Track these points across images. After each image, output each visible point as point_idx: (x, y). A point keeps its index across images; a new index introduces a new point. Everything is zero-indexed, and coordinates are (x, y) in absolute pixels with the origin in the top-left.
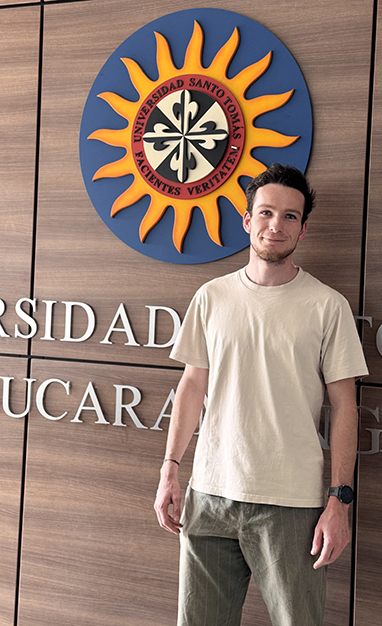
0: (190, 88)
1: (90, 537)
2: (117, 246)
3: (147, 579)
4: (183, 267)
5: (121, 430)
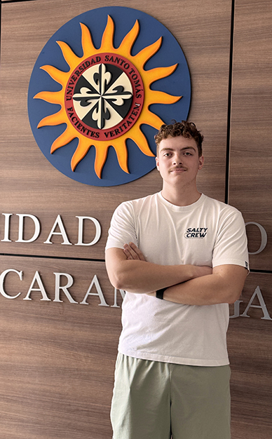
0: (106, 63)
1: (37, 381)
2: (54, 174)
3: (78, 410)
4: (102, 189)
5: (59, 305)
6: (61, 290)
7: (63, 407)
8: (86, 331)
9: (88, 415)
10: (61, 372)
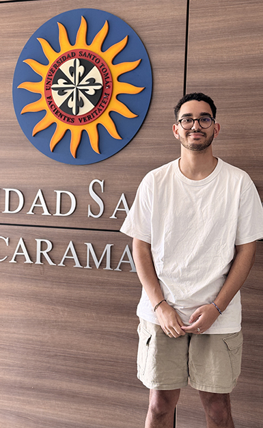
0: (80, 57)
1: (21, 331)
2: (36, 154)
3: (56, 355)
4: (76, 167)
5: (40, 266)
6: (41, 254)
7: (44, 353)
8: (63, 289)
9: (65, 360)
10: (42, 324)
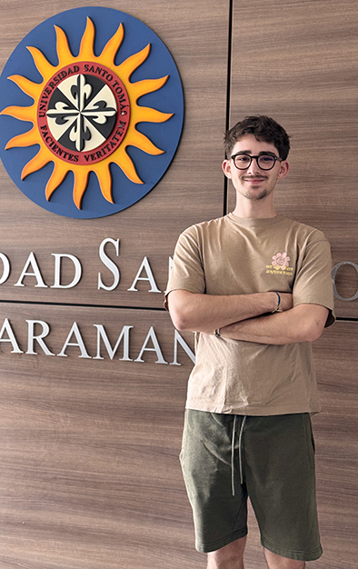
0: (85, 73)
1: (8, 447)
2: (26, 204)
3: (55, 478)
4: (81, 222)
5: (33, 357)
6: (35, 340)
7: (38, 475)
8: (65, 387)
9: (67, 484)
10: (36, 435)
